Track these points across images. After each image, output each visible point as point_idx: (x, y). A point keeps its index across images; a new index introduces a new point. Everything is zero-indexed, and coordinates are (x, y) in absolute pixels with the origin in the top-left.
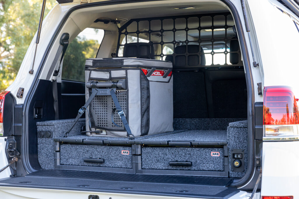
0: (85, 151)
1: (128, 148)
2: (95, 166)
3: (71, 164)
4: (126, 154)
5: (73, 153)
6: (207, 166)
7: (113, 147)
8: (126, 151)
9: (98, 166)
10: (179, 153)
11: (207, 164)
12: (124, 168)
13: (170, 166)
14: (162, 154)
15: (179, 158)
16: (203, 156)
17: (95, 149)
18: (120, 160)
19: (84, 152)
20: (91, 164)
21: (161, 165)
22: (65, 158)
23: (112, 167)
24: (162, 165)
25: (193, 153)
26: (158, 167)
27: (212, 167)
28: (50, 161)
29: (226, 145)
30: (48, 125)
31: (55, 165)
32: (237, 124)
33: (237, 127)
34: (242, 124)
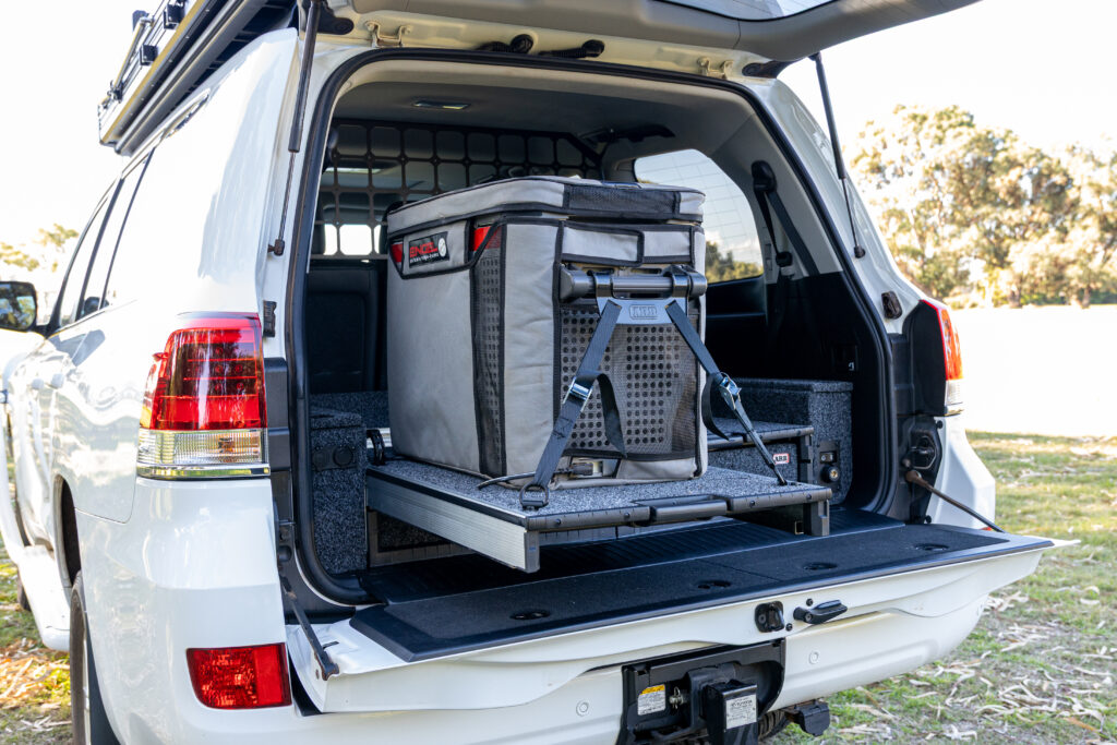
3: (416, 542)
22: (397, 528)
28: (349, 543)
29: (808, 434)
30: (341, 427)
31: (368, 555)
32: (830, 385)
33: (827, 392)
34: (836, 385)
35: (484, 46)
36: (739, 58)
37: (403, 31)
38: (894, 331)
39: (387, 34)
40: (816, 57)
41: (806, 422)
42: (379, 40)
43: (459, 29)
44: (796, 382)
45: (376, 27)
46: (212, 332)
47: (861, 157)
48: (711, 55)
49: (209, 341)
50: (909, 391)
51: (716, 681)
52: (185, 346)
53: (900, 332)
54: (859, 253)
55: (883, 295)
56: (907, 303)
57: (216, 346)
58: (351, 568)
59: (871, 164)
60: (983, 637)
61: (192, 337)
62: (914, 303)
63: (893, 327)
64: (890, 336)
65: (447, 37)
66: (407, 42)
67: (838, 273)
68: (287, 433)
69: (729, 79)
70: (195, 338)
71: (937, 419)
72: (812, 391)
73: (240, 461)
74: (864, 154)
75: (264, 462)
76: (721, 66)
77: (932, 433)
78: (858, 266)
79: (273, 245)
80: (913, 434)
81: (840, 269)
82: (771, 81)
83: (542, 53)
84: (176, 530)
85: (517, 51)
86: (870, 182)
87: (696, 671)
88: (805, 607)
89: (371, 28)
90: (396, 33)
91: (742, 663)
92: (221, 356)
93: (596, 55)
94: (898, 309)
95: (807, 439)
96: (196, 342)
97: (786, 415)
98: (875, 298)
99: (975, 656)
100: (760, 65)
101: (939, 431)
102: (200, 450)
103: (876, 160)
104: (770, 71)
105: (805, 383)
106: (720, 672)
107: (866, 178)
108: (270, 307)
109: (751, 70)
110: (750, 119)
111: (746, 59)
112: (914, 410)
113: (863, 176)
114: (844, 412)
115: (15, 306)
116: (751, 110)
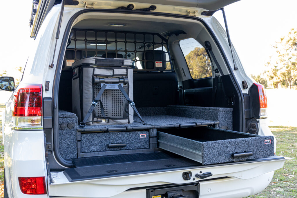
0: (107, 138)
1: (145, 132)
2: (116, 150)
3: (92, 151)
4: (143, 137)
5: (95, 141)
6: (262, 154)
7: (133, 133)
8: (144, 135)
9: (119, 150)
10: (238, 144)
11: (262, 151)
12: (143, 149)
13: (230, 158)
14: (224, 147)
15: (239, 149)
16: (259, 145)
17: (116, 135)
18: (139, 142)
19: (105, 139)
20: (112, 149)
21: (222, 158)
22: (86, 147)
23: (132, 149)
24: (224, 158)
25: (251, 143)
26: (220, 161)
27: (265, 154)
28: (72, 150)
29: (218, 124)
30: (70, 117)
31: (77, 154)
32: (225, 109)
33: (224, 111)
34: (228, 109)
35: (119, 8)
36: (199, 10)
37: (94, 4)
38: (246, 93)
39: (90, 5)
40: (222, 9)
41: (217, 120)
42: (86, 7)
43: (111, 3)
44: (215, 108)
45: (86, 3)
46: (30, 89)
47: (290, 40)
48: (191, 9)
49: (29, 92)
50: (250, 111)
51: (176, 195)
52: (22, 93)
53: (248, 93)
54: (236, 69)
55: (242, 81)
56: (249, 84)
57: (31, 93)
58: (72, 158)
59: (293, 42)
60: (295, 192)
61: (24, 91)
62: (251, 84)
63: (245, 92)
64: (244, 94)
65: (108, 5)
66: (95, 7)
67: (229, 75)
68: (51, 118)
69: (196, 16)
70: (25, 91)
71: (257, 120)
72: (219, 110)
73: (35, 125)
74: (291, 39)
75: (42, 126)
76: (194, 12)
77: (256, 124)
78: (235, 73)
79: (50, 65)
80: (250, 124)
81: (229, 74)
82: (211, 17)
83: (137, 10)
84: (19, 143)
85: (129, 9)
86: (293, 48)
87: (170, 192)
88: (199, 174)
89: (84, 3)
90: (92, 5)
91: (185, 190)
92: (33, 96)
93: (154, 10)
94: (246, 86)
95: (217, 125)
96: (25, 92)
97: (212, 118)
98: (240, 83)
99: (291, 197)
100: (206, 12)
101: (258, 123)
102: (25, 122)
103: (295, 41)
104: (210, 13)
105: (218, 108)
106: (177, 192)
107: (291, 47)
108: (47, 83)
109: (203, 14)
110: (203, 28)
111: (202, 10)
112: (251, 117)
113: (290, 46)
114: (230, 117)
115: (10, 84)
116: (203, 26)
